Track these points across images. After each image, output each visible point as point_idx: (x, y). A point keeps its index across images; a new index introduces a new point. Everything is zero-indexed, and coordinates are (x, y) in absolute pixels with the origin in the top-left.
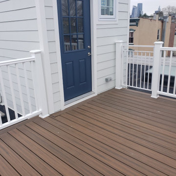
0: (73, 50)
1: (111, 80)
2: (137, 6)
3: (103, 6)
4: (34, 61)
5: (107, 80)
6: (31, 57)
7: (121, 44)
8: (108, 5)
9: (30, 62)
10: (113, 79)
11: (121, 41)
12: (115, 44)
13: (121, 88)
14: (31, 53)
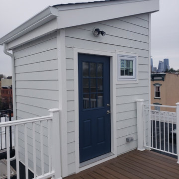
0: (92, 109)
1: (132, 140)
2: (163, 61)
3: (123, 67)
4: (51, 120)
5: (128, 140)
6: (49, 115)
7: (142, 103)
8: (128, 66)
9: (48, 120)
10: (135, 139)
11: (141, 100)
12: (136, 102)
13: (144, 149)
14: (50, 112)
